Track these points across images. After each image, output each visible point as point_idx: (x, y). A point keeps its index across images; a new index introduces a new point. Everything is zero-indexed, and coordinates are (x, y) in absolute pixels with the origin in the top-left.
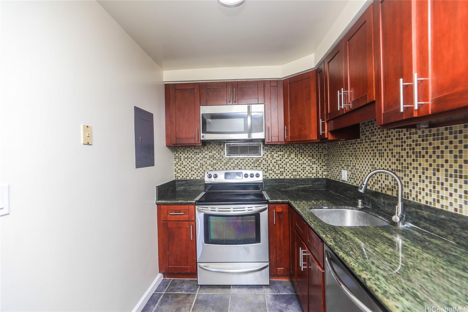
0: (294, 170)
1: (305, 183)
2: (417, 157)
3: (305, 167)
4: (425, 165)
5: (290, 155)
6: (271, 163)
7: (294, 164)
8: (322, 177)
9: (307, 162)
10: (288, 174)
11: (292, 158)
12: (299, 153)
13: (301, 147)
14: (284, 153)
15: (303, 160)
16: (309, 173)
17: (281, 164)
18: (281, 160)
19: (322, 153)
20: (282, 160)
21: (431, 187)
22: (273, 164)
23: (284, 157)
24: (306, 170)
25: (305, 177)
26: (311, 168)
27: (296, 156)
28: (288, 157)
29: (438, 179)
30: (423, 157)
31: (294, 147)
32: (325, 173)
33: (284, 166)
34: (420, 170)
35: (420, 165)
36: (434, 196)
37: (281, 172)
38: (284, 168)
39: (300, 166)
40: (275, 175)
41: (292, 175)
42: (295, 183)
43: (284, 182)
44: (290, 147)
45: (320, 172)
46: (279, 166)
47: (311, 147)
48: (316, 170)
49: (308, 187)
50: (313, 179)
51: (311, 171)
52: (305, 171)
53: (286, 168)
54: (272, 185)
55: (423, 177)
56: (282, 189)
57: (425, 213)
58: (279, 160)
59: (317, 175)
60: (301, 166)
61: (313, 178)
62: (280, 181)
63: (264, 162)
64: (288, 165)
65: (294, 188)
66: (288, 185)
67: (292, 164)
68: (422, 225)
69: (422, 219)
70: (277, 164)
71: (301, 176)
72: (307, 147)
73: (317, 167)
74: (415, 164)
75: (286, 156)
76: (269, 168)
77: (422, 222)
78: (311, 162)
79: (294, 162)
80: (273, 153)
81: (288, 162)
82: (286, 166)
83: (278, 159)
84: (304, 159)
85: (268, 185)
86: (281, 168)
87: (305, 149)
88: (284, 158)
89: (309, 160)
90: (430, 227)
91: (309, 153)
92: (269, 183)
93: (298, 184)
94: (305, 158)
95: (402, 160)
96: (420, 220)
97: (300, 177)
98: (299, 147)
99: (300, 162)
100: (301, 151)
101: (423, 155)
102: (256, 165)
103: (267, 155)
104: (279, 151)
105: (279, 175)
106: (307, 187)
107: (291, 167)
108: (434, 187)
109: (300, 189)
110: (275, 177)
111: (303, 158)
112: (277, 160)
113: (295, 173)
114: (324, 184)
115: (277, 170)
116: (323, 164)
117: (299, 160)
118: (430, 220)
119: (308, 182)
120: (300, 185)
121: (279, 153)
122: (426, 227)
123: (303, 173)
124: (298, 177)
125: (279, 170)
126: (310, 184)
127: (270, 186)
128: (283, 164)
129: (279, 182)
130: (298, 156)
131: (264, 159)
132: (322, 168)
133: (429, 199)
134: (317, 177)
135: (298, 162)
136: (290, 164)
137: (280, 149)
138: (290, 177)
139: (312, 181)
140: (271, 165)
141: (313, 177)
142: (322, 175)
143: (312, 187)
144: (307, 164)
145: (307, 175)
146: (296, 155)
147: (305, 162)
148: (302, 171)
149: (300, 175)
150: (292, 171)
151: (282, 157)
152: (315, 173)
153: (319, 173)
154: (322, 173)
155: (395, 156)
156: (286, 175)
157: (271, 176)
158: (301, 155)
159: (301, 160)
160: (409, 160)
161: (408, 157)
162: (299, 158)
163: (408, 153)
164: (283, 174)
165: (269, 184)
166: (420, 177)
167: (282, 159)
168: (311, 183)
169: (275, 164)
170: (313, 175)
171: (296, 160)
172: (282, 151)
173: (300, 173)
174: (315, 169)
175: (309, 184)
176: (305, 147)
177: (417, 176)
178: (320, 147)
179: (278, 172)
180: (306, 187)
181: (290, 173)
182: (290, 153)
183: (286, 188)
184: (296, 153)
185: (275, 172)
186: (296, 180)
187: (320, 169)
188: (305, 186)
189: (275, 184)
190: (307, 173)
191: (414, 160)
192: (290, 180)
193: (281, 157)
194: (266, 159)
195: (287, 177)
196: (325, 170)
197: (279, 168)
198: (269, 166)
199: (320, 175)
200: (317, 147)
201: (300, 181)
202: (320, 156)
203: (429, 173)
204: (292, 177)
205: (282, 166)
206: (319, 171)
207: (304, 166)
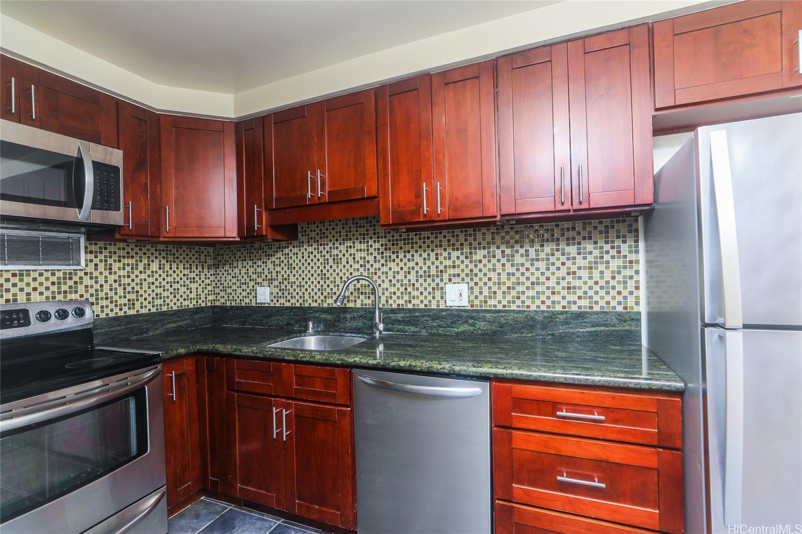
0: (157, 294)
1: (178, 319)
2: (386, 261)
3: (178, 289)
4: (396, 269)
5: (149, 265)
6: (106, 282)
7: (157, 283)
8: (206, 304)
9: (181, 279)
10: (145, 303)
11: (152, 272)
12: (167, 261)
13: (171, 251)
14: (136, 261)
15: (174, 275)
16: (185, 300)
17: (129, 284)
18: (129, 277)
19: (206, 262)
20: (133, 276)
21: (402, 289)
22: (111, 285)
23: (137, 269)
24: (180, 294)
25: (178, 307)
26: (188, 289)
27: (160, 268)
28: (145, 268)
29: (409, 281)
30: (394, 261)
31: (156, 250)
32: (210, 298)
33: (137, 288)
34: (390, 274)
35: (390, 269)
36: (406, 297)
37: (129, 300)
38: (137, 292)
39: (167, 286)
40: (117, 310)
41: (153, 306)
42: (160, 320)
43: (138, 321)
44: (148, 250)
45: (203, 296)
46: (125, 289)
47: (187, 251)
48: (195, 294)
49: (185, 324)
50: (192, 310)
51: (188, 296)
52: (178, 296)
53: (141, 292)
54: (111, 331)
55: (394, 281)
56: (134, 337)
57: (400, 316)
58: (124, 277)
59: (197, 302)
60: (171, 286)
61: (193, 308)
62: (128, 320)
63: (87, 281)
64: (145, 285)
65: (158, 332)
66: (145, 326)
67: (153, 283)
68: (396, 329)
69: (396, 323)
70: (120, 285)
71: (170, 306)
72: (180, 251)
73: (197, 288)
74: (385, 269)
75: (141, 267)
76: (102, 295)
77: (395, 326)
78: (187, 279)
79: (157, 279)
80: (110, 261)
81: (145, 280)
82: (141, 288)
83: (122, 273)
84: (176, 274)
85: (100, 333)
86: (129, 292)
87: (177, 255)
88: (136, 272)
89: (184, 275)
90: (404, 328)
91: (184, 262)
92: (102, 329)
93: (165, 321)
94: (178, 272)
95: (368, 266)
96: (393, 324)
97: (168, 308)
98: (167, 251)
99: (169, 279)
100: (171, 258)
101: (393, 259)
102: (64, 288)
103: (96, 265)
104: (124, 257)
105: (125, 309)
106: (183, 325)
107: (152, 289)
108: (406, 289)
109: (170, 330)
110: (116, 313)
111: (174, 272)
112: (120, 277)
113: (159, 302)
114: (210, 316)
115: (120, 297)
116: (207, 282)
117: (167, 276)
118: (404, 321)
119: (184, 317)
120: (170, 323)
121: (126, 261)
122: (401, 329)
123: (175, 300)
124: (165, 309)
125: (125, 297)
126: (188, 319)
127: (106, 333)
128: (133, 284)
129: (127, 323)
130: (164, 268)
131: (86, 274)
132: (206, 288)
133: (401, 302)
134: (197, 305)
135: (164, 279)
136: (149, 283)
137: (128, 253)
138: (150, 310)
139: (191, 313)
140: (106, 288)
141: (191, 306)
142: (206, 301)
143: (191, 324)
144: (181, 282)
145: (181, 303)
146: (160, 265)
147: (178, 279)
148: (171, 297)
149: (168, 304)
150: (153, 298)
151: (132, 268)
152: (194, 299)
153: (200, 298)
154: (206, 298)
155: (358, 262)
156: (142, 307)
157: (107, 311)
158: (171, 265)
159: (171, 275)
160: (377, 265)
161: (375, 262)
162: (167, 272)
163: (375, 257)
164: (134, 304)
165: (103, 331)
166: (390, 281)
167: (133, 273)
168: (189, 316)
169: (116, 285)
170: (191, 303)
171: (160, 276)
172: (133, 257)
173: (168, 301)
174: (194, 290)
175: (186, 320)
176: (177, 251)
177: (387, 281)
178: (203, 252)
179: (123, 301)
180: (180, 326)
181: (149, 303)
182: (148, 261)
183: (142, 333)
184: (160, 261)
185: (116, 301)
186: (162, 314)
187: (203, 292)
188: (179, 324)
189: (117, 328)
190: (181, 300)
191: (383, 265)
192: (150, 315)
193: (128, 269)
194: (91, 273)
195: (144, 311)
196: (210, 293)
197: (125, 293)
198: (102, 291)
199: (203, 301)
200: (197, 252)
201: (170, 315)
202: (203, 269)
203: (400, 276)
204: (154, 310)
205: (133, 288)
206: (200, 295)
207: (176, 286)
